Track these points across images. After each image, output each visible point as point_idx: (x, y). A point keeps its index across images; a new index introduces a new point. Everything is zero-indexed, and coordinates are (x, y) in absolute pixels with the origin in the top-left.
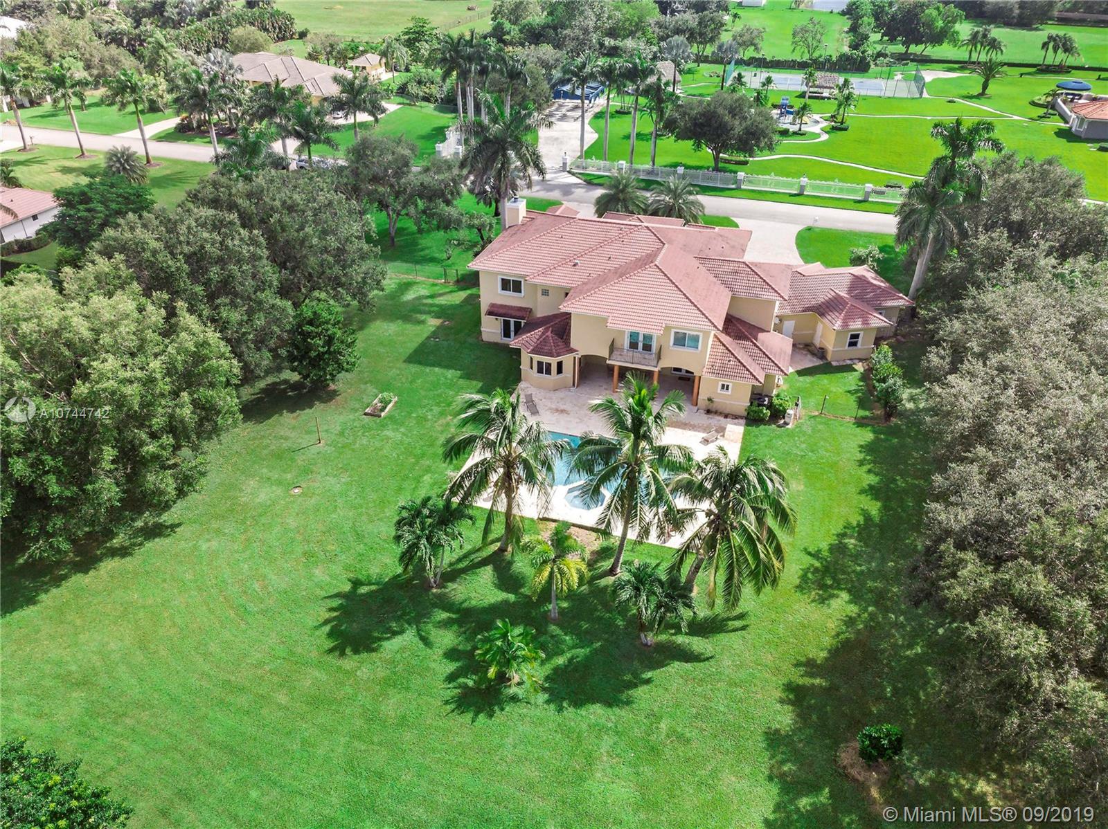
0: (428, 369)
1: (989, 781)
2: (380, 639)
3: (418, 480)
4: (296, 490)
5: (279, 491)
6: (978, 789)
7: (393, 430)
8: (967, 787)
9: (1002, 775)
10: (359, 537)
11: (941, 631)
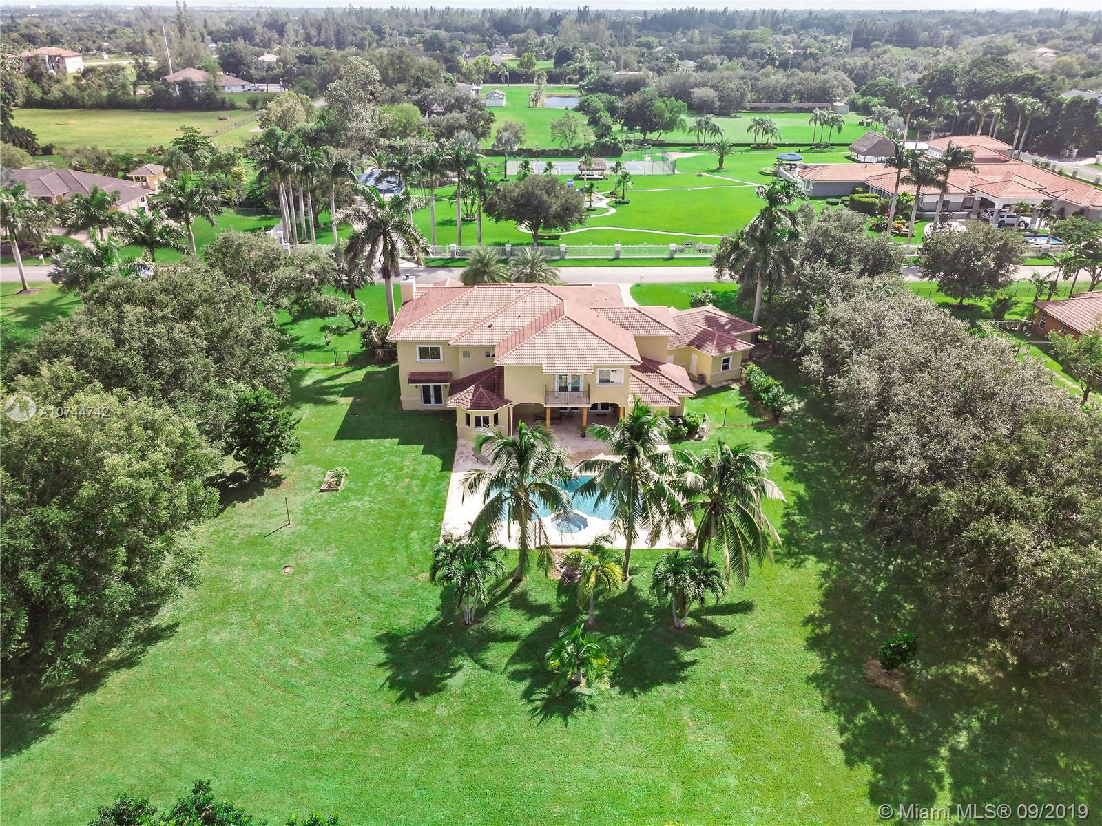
0: (363, 442)
1: (973, 664)
2: (443, 679)
3: (406, 539)
4: (287, 570)
5: (270, 575)
6: (969, 671)
7: (359, 500)
8: (961, 671)
9: (979, 657)
10: (374, 598)
11: (891, 567)
